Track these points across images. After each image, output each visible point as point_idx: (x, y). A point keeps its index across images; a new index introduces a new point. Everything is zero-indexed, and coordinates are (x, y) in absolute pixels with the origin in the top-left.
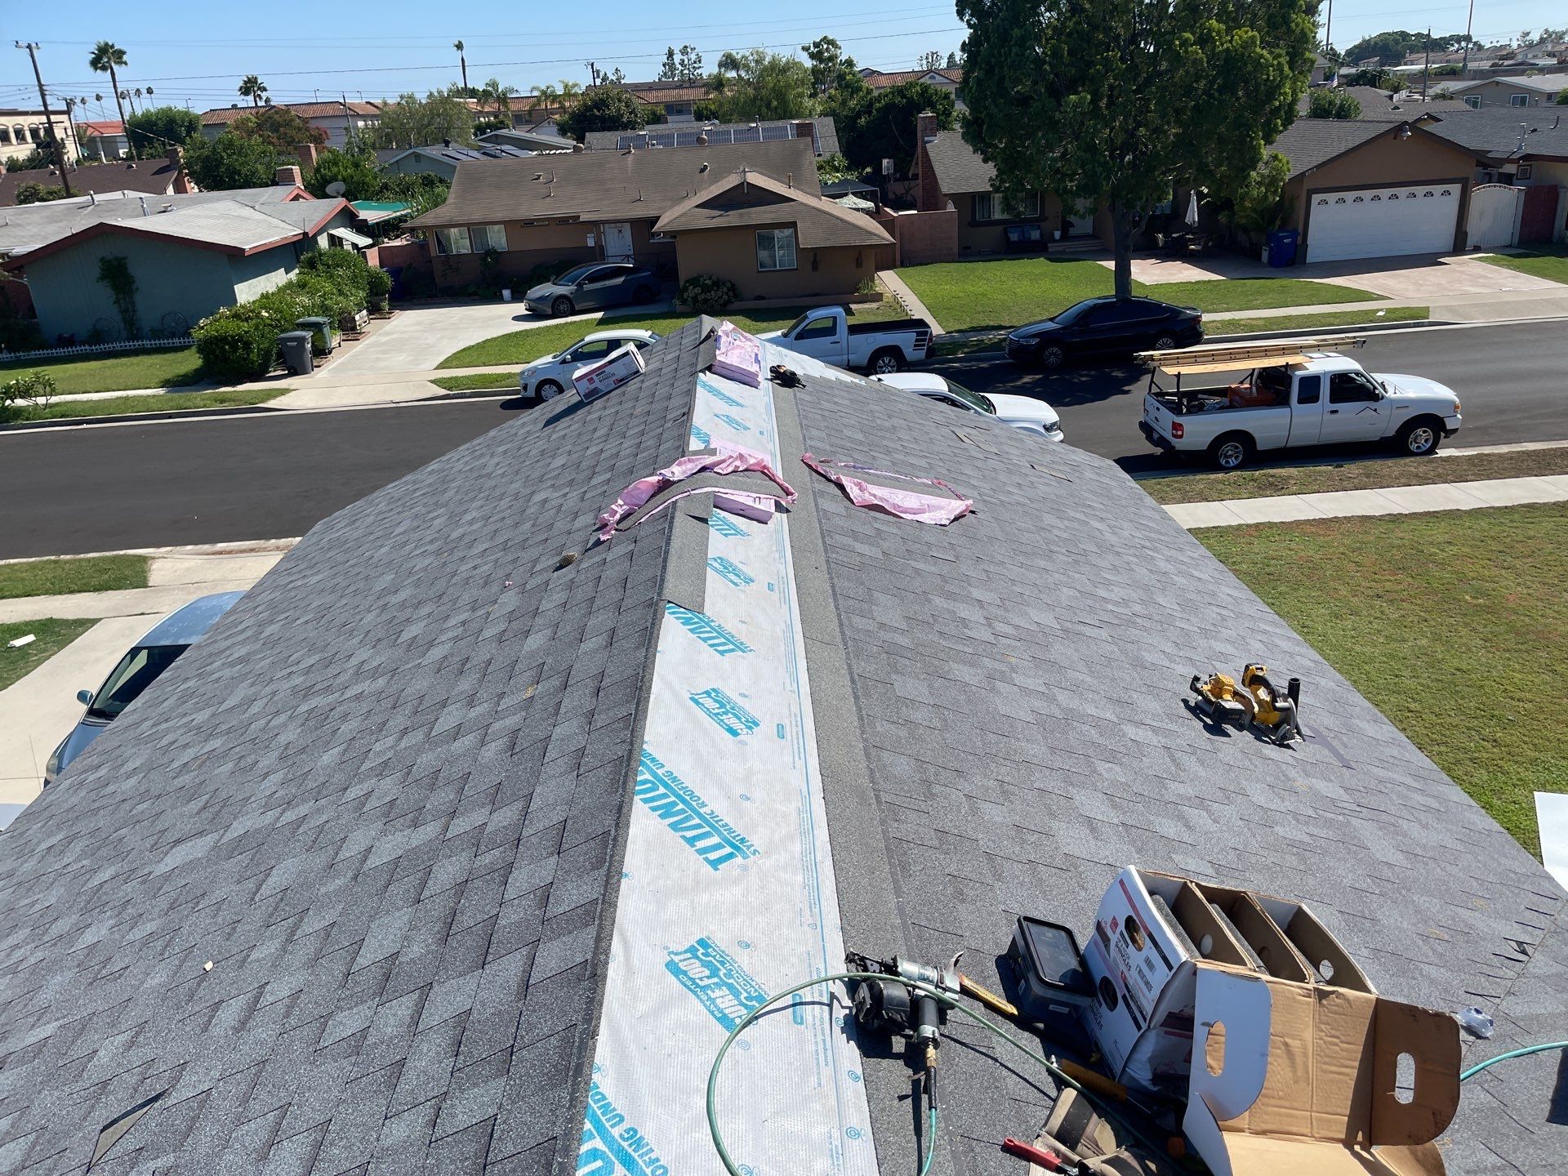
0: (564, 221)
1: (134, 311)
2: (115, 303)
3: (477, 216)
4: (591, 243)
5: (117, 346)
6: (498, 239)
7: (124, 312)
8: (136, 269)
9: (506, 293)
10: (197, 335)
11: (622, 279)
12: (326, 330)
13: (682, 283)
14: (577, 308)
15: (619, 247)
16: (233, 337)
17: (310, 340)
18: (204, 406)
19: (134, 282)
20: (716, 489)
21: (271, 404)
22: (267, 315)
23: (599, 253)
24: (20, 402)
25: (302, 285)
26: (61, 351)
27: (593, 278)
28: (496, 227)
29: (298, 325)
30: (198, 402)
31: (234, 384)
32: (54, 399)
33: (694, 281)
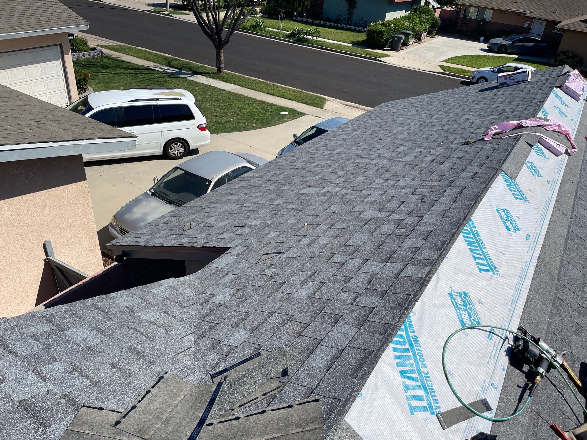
0: (518, 14)
1: (352, 15)
2: (348, 10)
3: (484, 5)
4: (526, 26)
5: (343, 26)
6: (488, 16)
7: (349, 14)
9: (482, 38)
10: (369, 28)
11: (533, 44)
12: (410, 37)
13: (559, 52)
14: (508, 51)
15: (538, 30)
16: (379, 31)
17: (403, 39)
18: (361, 54)
19: (356, 4)
20: (542, 135)
21: (382, 59)
22: (393, 26)
23: (527, 31)
24: (309, 37)
25: (409, 18)
26: (326, 23)
27: (520, 41)
28: (490, 10)
29: (402, 32)
30: (360, 52)
31: (373, 49)
32: (319, 39)
33: (564, 53)
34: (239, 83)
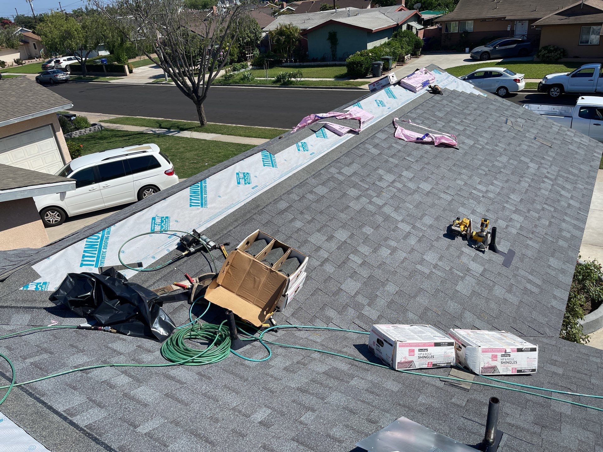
0: (499, 19)
1: (336, 51)
2: (331, 48)
3: (463, 17)
4: (509, 29)
5: (328, 63)
6: (470, 27)
7: (333, 51)
8: (339, 36)
9: (467, 49)
10: (348, 60)
11: (515, 45)
12: (391, 61)
13: (540, 48)
14: (491, 57)
15: (521, 31)
16: (357, 62)
17: (382, 65)
18: (342, 86)
19: (337, 41)
20: (327, 122)
21: (362, 87)
22: (371, 55)
23: (512, 33)
24: (293, 79)
25: (388, 44)
26: (312, 63)
27: (501, 45)
28: (470, 22)
29: (381, 59)
30: (341, 84)
31: (355, 79)
32: (302, 79)
33: (545, 48)
34: (220, 132)
